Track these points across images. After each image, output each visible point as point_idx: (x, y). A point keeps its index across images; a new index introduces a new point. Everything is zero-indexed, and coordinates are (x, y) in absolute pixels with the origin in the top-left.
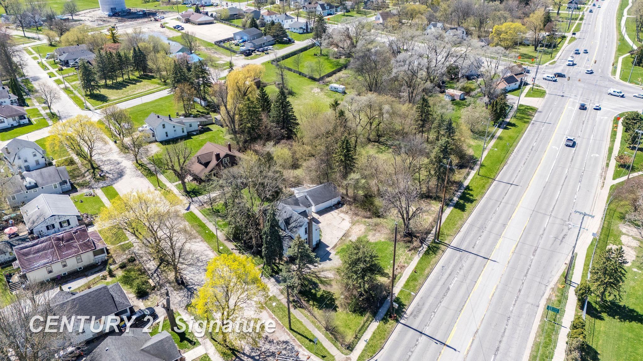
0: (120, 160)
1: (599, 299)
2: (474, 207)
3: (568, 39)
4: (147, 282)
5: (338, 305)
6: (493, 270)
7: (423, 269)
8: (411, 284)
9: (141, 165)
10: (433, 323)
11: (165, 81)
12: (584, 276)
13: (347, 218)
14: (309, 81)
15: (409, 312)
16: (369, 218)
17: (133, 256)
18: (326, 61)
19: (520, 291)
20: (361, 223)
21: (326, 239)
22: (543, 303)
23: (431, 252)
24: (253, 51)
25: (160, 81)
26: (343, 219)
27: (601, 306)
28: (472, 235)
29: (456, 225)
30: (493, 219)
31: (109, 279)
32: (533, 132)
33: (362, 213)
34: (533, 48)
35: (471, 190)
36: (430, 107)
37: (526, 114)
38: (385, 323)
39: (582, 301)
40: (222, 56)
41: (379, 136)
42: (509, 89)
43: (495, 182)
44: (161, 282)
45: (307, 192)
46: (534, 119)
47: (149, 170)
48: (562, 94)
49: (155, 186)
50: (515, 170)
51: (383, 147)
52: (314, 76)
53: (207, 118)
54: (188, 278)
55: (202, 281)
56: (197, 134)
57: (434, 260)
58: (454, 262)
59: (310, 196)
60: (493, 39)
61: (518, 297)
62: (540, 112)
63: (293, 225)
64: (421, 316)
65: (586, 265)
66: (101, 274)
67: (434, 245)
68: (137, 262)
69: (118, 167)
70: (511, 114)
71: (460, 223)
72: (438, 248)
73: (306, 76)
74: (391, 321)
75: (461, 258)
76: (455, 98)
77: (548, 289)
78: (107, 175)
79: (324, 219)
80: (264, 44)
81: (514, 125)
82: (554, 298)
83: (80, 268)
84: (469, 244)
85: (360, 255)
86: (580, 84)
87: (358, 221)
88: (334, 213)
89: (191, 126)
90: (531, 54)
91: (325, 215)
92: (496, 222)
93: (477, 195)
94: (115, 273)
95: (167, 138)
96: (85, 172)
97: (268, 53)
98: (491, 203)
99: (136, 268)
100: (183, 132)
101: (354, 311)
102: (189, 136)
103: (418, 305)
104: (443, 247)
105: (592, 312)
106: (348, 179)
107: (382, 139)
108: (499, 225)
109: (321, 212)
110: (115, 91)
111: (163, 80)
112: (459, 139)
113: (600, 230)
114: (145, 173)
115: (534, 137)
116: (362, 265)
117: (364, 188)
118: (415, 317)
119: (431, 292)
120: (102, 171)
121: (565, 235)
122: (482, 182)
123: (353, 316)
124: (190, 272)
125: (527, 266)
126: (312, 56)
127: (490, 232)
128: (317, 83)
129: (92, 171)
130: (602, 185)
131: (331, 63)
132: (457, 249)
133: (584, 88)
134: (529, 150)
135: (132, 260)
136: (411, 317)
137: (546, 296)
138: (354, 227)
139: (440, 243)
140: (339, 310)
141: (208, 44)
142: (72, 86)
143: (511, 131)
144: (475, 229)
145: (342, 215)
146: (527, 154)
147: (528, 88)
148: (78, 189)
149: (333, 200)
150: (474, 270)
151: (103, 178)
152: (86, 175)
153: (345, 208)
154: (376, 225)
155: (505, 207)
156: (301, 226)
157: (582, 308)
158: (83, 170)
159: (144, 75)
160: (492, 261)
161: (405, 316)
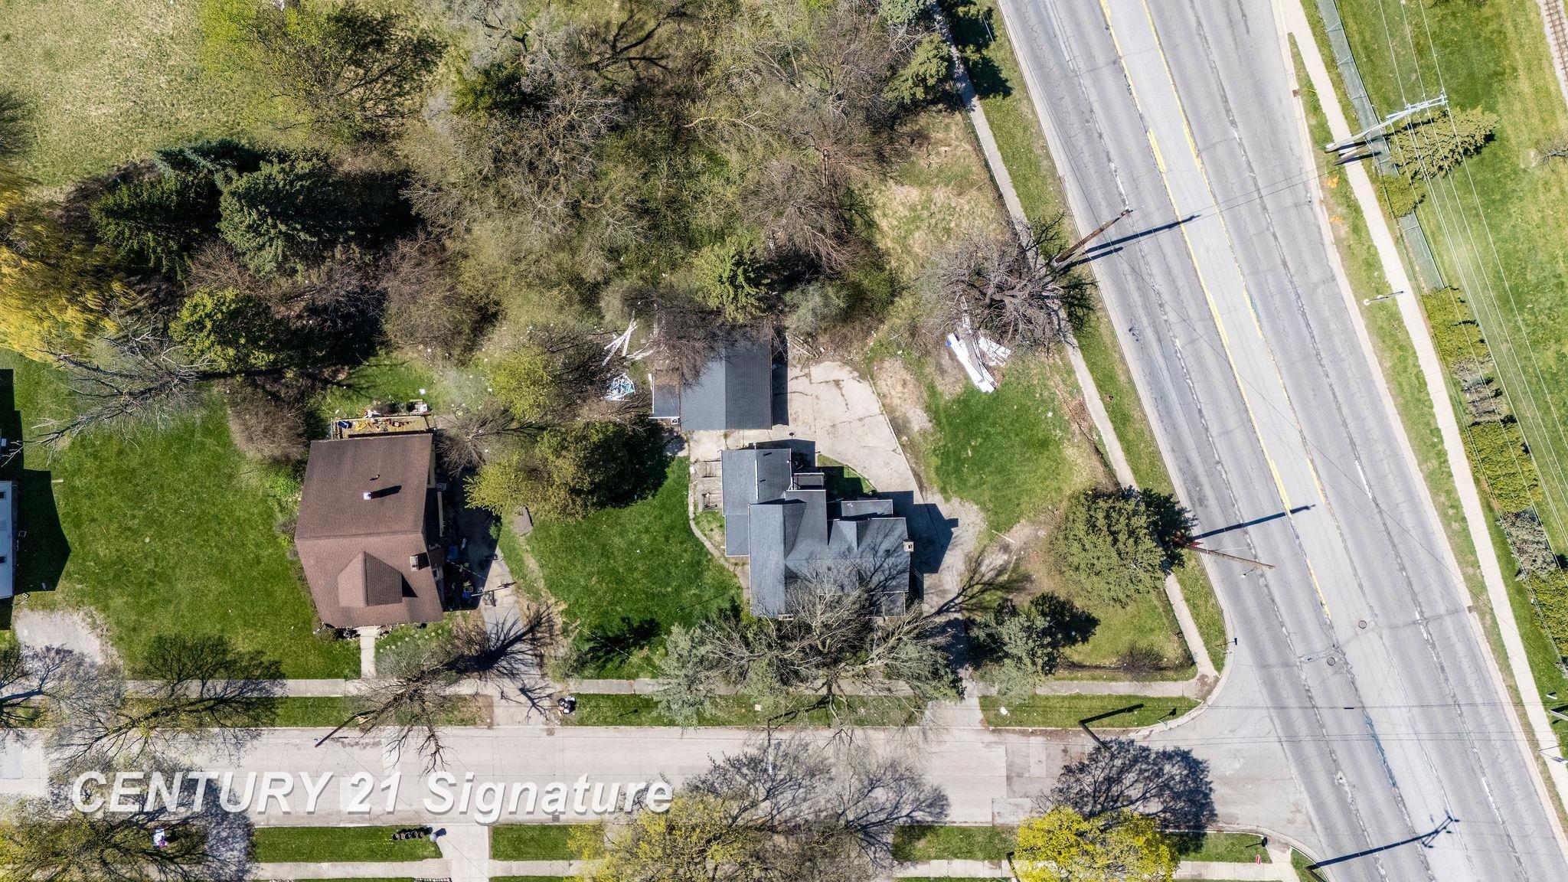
5: (1089, 609)
6: (1206, 247)
7: (1112, 377)
8: (1131, 436)
10: (1238, 491)
13: (837, 370)
19: (1285, 264)
20: (876, 358)
21: (882, 480)
23: (1079, 311)
26: (837, 383)
38: (1182, 564)
57: (1101, 327)
58: (1137, 299)
61: (1296, 284)
67: (1063, 281)
72: (1079, 284)
74: (1184, 552)
77: (1318, 209)
82: (1346, 230)
87: (867, 361)
91: (791, 410)
103: (1182, 471)
104: (1081, 272)
118: (1202, 501)
125: (1248, 174)
132: (1107, 248)
136: (1199, 509)
138: (881, 386)
139: (1068, 263)
140: (1099, 615)
145: (817, 371)
160: (1188, 224)
161: (1188, 515)
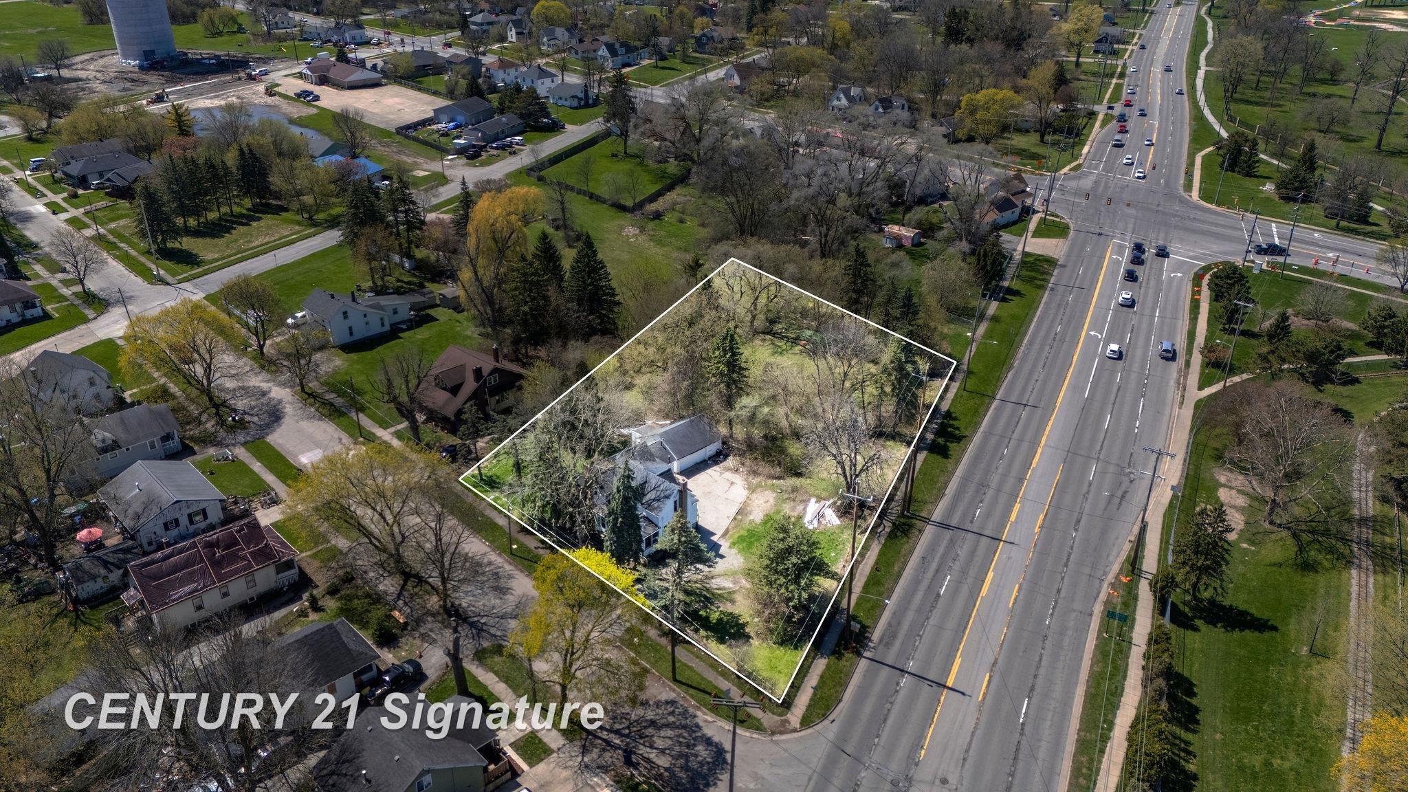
0: (265, 386)
1: (1188, 598)
2: (965, 450)
3: (1101, 117)
4: (390, 617)
5: (752, 634)
6: (1009, 558)
7: (889, 565)
9: (310, 395)
10: (919, 654)
11: (310, 218)
12: (1162, 559)
13: (739, 480)
14: (613, 212)
15: (876, 635)
16: (779, 478)
17: (349, 570)
18: (639, 168)
19: (1059, 591)
20: (766, 488)
21: (706, 521)
22: (1098, 609)
23: (899, 534)
24: (482, 148)
25: (299, 218)
26: (732, 483)
27: (1192, 609)
28: (966, 500)
29: (936, 483)
30: (1000, 471)
31: (313, 616)
32: (1054, 305)
33: (768, 470)
34: (1037, 136)
35: (955, 419)
36: (869, 266)
37: (1037, 271)
38: (839, 658)
39: (1161, 603)
40: (420, 160)
41: (772, 322)
42: (1002, 221)
43: (995, 404)
44: (415, 615)
45: (661, 435)
46: (1053, 280)
47: (332, 404)
48: (1098, 231)
49: (352, 436)
50: (1028, 379)
51: (781, 343)
52: (622, 202)
53: (424, 295)
54: (464, 605)
55: (494, 607)
56: (409, 329)
57: (906, 547)
58: (941, 550)
59: (668, 442)
60: (962, 120)
61: (1056, 602)
62: (1063, 266)
63: (651, 496)
64: (897, 644)
65: (1164, 542)
66: (295, 608)
67: (902, 520)
68: (359, 581)
69: (264, 400)
70: (1011, 271)
71: (942, 479)
72: (911, 526)
73: (604, 202)
74: (848, 655)
75: (952, 542)
76: (904, 242)
77: (1105, 585)
78: (247, 418)
79: (696, 485)
80: (503, 132)
81: (1016, 293)
82: (1118, 601)
83: (252, 599)
84: (964, 515)
85: (791, 541)
86: (1131, 211)
87: (759, 486)
88: (713, 472)
89: (395, 312)
90: (1034, 150)
91: (697, 477)
92: (1004, 476)
93: (966, 428)
94: (320, 603)
95: (352, 339)
96: (200, 414)
97: (514, 153)
98: (993, 441)
99: (360, 593)
100: (383, 325)
101: (782, 643)
102: (393, 333)
103: (889, 624)
104: (918, 524)
105: (1180, 619)
106: (737, 406)
107: (778, 328)
108: (1011, 481)
109: (690, 472)
110: (208, 240)
111: (306, 215)
112: (927, 325)
113: (1183, 481)
114: (325, 411)
115: (1056, 314)
116: (794, 559)
117: (766, 422)
118: (888, 645)
119: (909, 602)
120: (235, 411)
121: (1126, 492)
122: (972, 402)
123: (780, 651)
124: (467, 593)
125: (1067, 549)
126: (607, 157)
127: (998, 491)
128: (629, 215)
129: (214, 410)
130: (1179, 399)
131: (649, 172)
132: (944, 526)
133: (1136, 218)
134: (1050, 341)
135: (348, 579)
136: (881, 647)
137: (1103, 596)
138: (754, 496)
139: (914, 517)
140: (755, 642)
141: (381, 133)
142: (110, 231)
143: (1015, 305)
144: (971, 489)
145: (728, 475)
146: (1047, 348)
147: (1036, 219)
148: (196, 448)
149: (709, 448)
150: (978, 560)
151: (241, 425)
152: (203, 418)
153: (731, 461)
154: (795, 490)
155: (1018, 446)
156: (667, 497)
157: (1162, 613)
158: (194, 410)
159: (262, 204)
160: (1007, 545)
161: (871, 644)
